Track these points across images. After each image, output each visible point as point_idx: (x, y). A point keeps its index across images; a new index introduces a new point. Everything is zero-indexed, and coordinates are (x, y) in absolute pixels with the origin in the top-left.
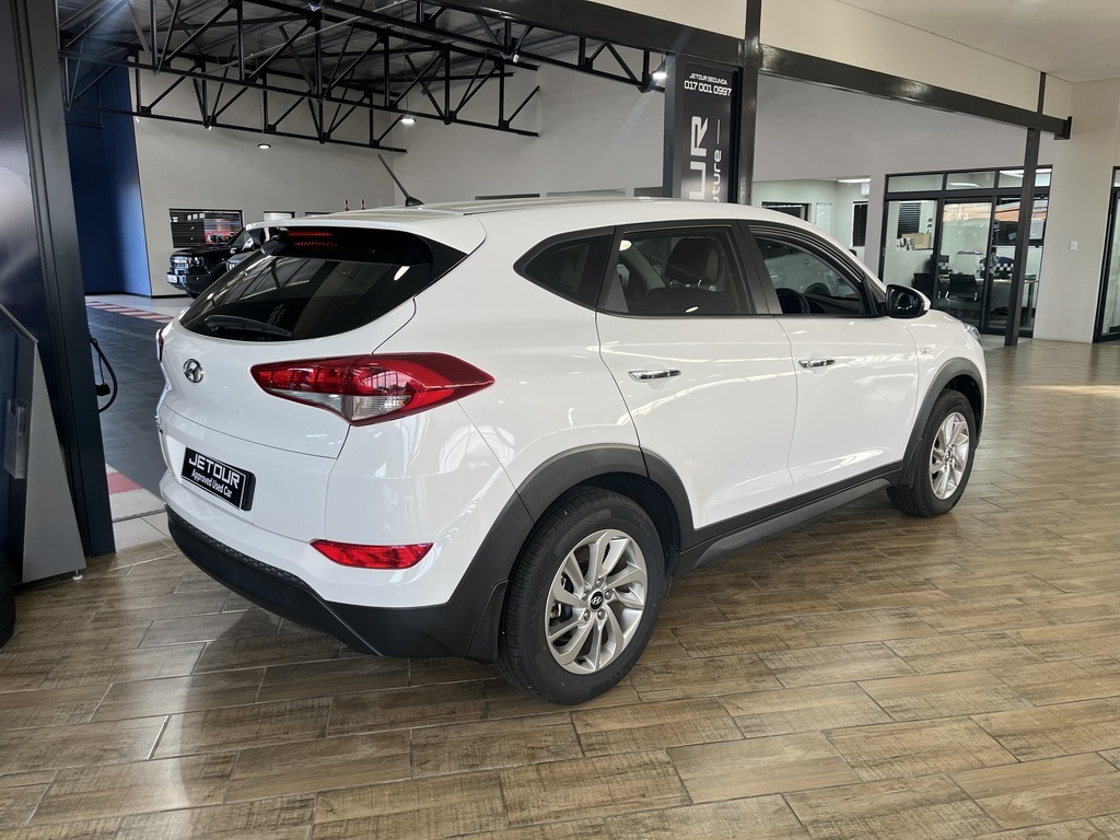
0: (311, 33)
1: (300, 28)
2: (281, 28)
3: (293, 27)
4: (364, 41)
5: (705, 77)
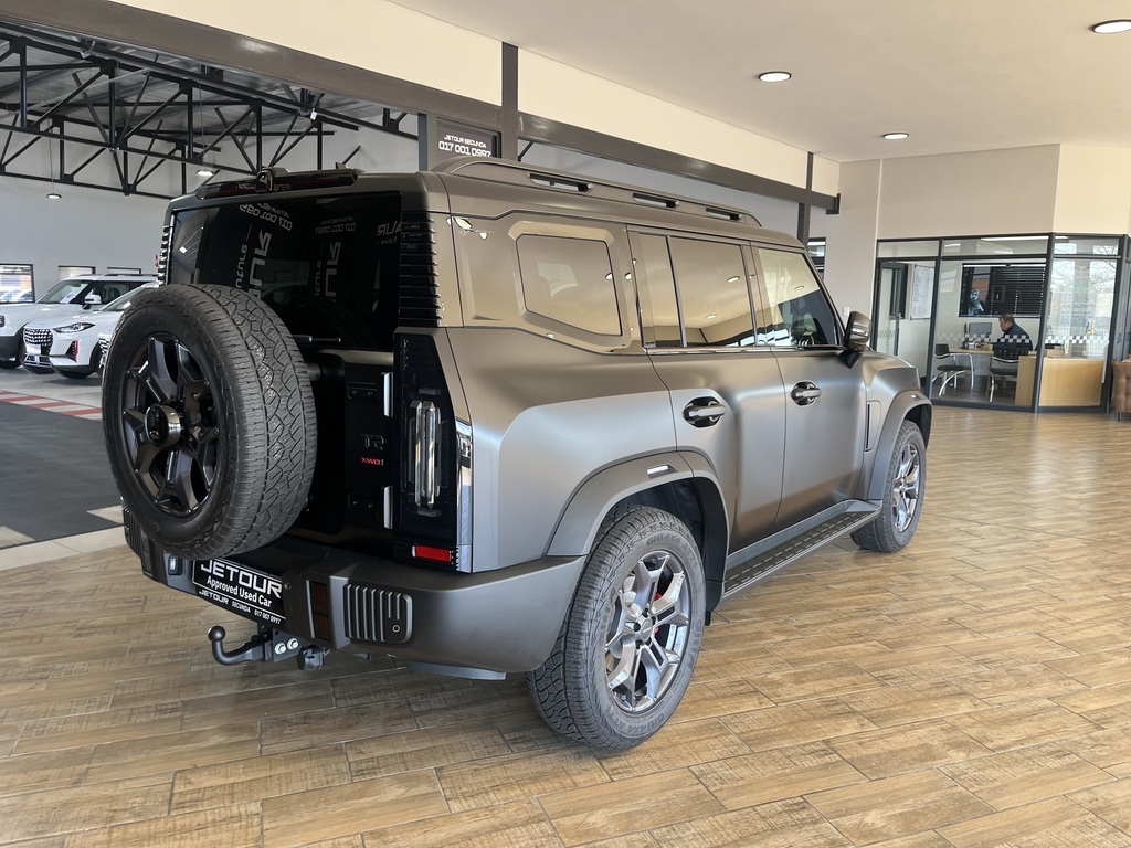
0: (105, 80)
1: (94, 74)
2: (75, 75)
3: (86, 74)
4: (166, 92)
5: (462, 140)
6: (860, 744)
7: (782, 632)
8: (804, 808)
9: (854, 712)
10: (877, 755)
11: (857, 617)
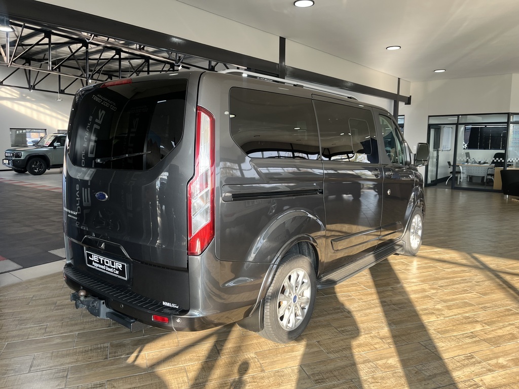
0: (84, 50)
1: (79, 47)
2: (70, 48)
6: (485, 333)
7: (434, 289)
8: (473, 358)
9: (478, 321)
10: (494, 338)
11: (463, 283)
